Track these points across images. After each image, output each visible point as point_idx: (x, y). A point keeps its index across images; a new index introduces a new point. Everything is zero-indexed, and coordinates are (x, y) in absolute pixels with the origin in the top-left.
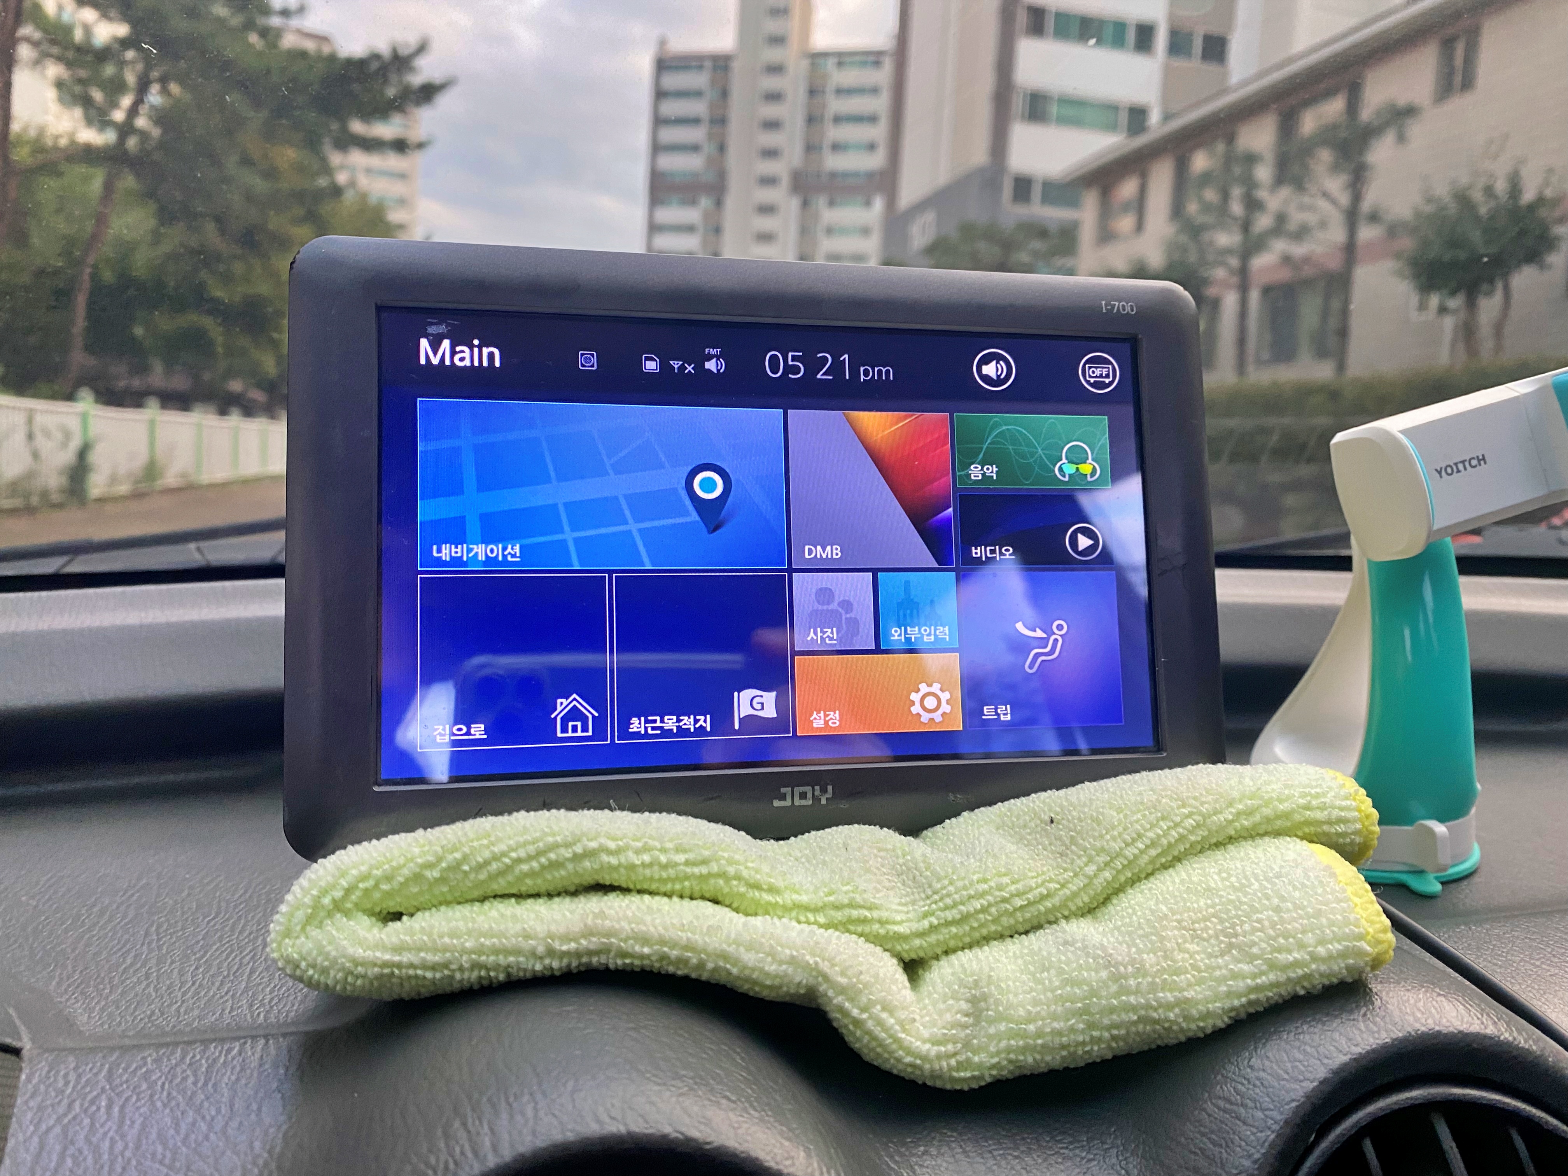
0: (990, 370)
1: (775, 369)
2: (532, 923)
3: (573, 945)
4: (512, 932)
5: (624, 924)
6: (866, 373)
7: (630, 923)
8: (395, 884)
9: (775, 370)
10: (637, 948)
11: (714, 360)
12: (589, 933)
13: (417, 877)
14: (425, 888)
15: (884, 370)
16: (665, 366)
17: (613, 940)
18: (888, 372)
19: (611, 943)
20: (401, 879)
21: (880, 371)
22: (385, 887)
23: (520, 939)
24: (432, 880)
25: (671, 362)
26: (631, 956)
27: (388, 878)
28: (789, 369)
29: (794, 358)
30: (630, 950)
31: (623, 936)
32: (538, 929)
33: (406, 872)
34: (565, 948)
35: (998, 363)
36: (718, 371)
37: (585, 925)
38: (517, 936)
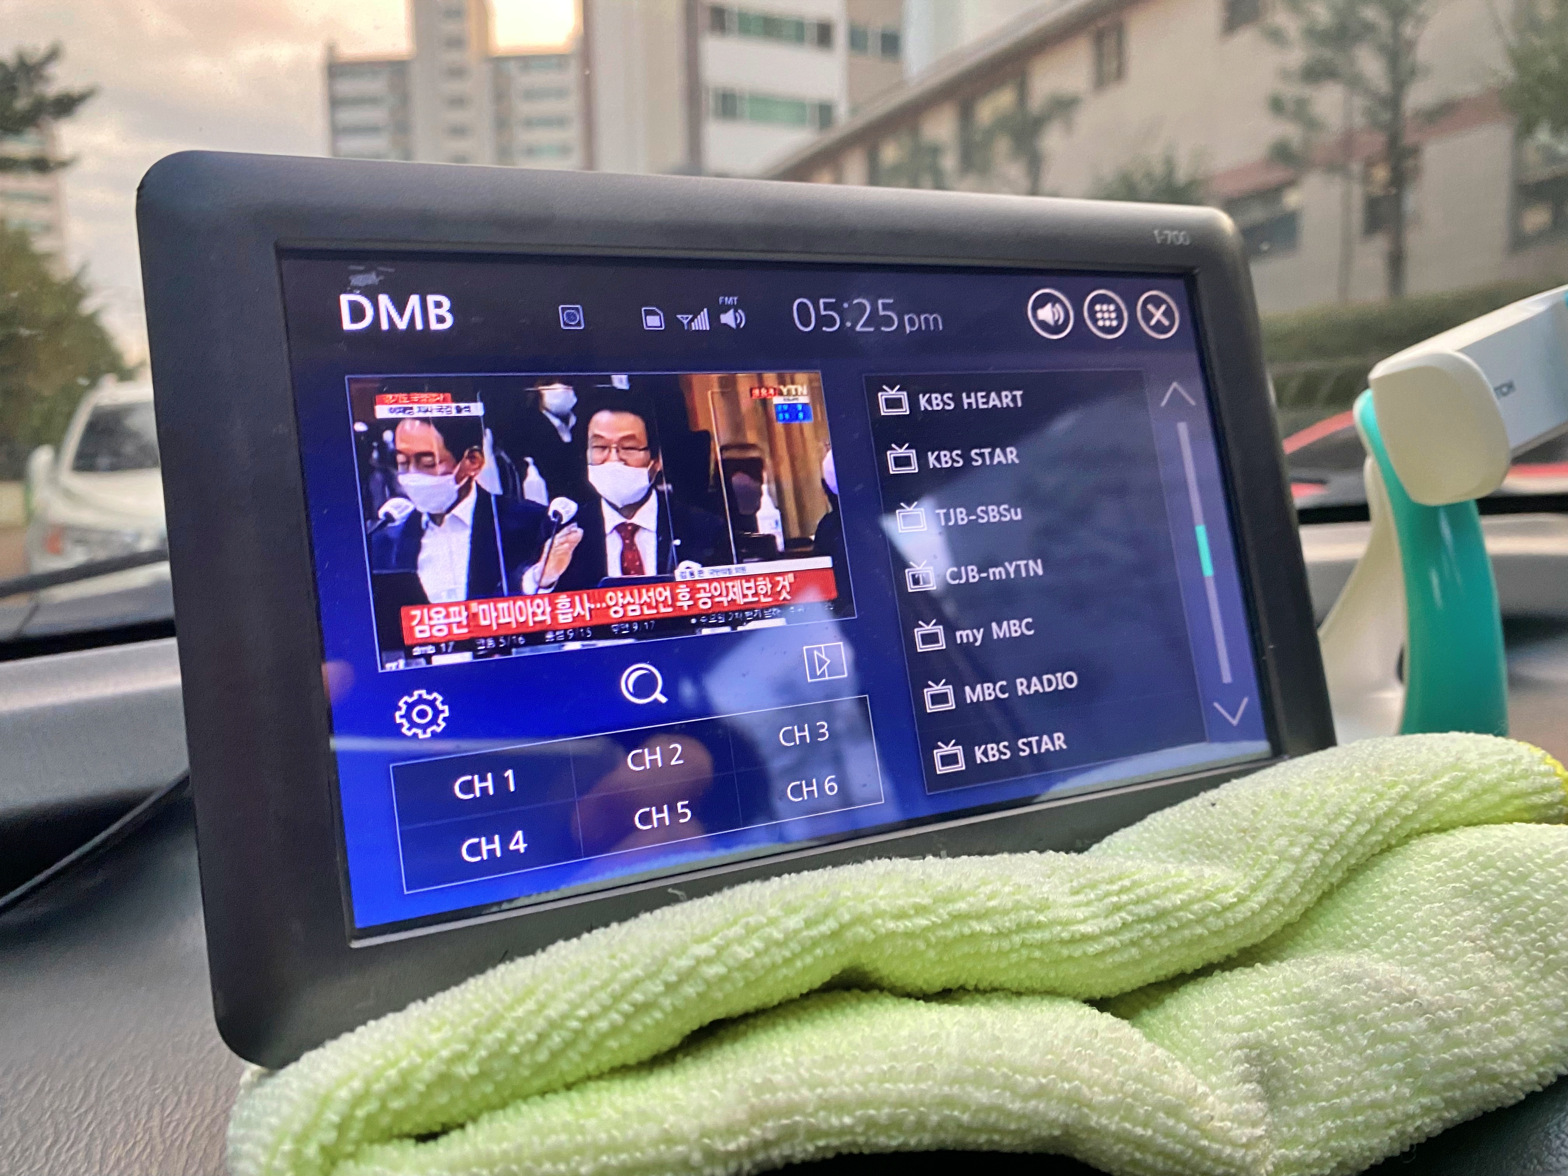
0: (1046, 314)
1: (805, 320)
2: (672, 1118)
3: (742, 1140)
4: (645, 1139)
5: (805, 1092)
6: (912, 322)
7: (812, 1088)
8: (412, 1098)
9: (806, 323)
10: (834, 1121)
11: (732, 311)
12: (757, 1116)
13: (444, 1079)
14: (458, 1092)
15: (931, 318)
16: (671, 321)
17: (797, 1118)
18: (935, 319)
19: (797, 1123)
20: (421, 1087)
21: (926, 319)
22: (396, 1104)
23: (662, 1147)
24: (467, 1080)
25: (679, 316)
26: (826, 1134)
27: (398, 1089)
28: (823, 321)
29: (827, 306)
30: (824, 1126)
31: (810, 1109)
32: (686, 1127)
33: (426, 1075)
34: (732, 1146)
35: (1053, 306)
36: (738, 325)
37: (752, 1107)
38: (655, 1143)
